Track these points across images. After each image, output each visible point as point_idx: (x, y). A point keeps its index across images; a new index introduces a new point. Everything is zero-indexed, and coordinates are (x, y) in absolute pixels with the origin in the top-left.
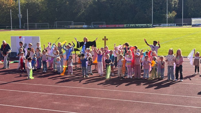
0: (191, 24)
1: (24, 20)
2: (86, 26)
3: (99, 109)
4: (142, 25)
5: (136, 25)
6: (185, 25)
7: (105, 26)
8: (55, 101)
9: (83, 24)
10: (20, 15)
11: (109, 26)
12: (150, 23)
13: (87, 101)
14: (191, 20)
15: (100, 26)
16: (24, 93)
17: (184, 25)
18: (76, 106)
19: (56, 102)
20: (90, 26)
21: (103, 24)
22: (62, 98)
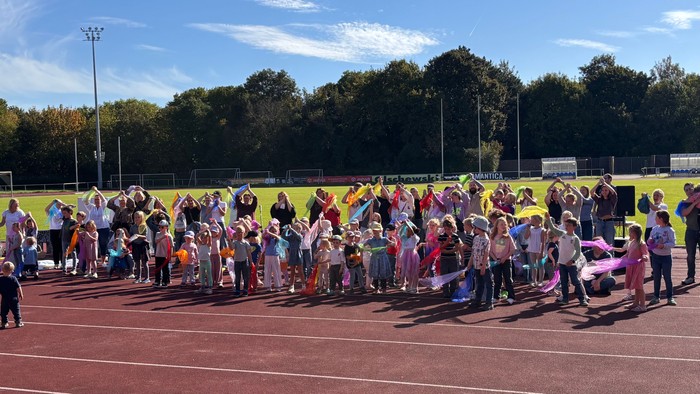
0: (540, 175)
1: (110, 166)
2: (272, 181)
3: (316, 361)
4: (415, 176)
5: (402, 176)
6: (527, 176)
7: (323, 181)
8: (199, 347)
9: (266, 176)
10: (99, 155)
11: (334, 180)
12: (436, 170)
13: (284, 345)
14: (541, 163)
15: (309, 180)
16: (115, 330)
17: (522, 175)
18: (255, 357)
19: (202, 348)
20: (283, 181)
21: (315, 175)
22: (217, 339)
